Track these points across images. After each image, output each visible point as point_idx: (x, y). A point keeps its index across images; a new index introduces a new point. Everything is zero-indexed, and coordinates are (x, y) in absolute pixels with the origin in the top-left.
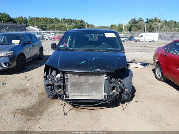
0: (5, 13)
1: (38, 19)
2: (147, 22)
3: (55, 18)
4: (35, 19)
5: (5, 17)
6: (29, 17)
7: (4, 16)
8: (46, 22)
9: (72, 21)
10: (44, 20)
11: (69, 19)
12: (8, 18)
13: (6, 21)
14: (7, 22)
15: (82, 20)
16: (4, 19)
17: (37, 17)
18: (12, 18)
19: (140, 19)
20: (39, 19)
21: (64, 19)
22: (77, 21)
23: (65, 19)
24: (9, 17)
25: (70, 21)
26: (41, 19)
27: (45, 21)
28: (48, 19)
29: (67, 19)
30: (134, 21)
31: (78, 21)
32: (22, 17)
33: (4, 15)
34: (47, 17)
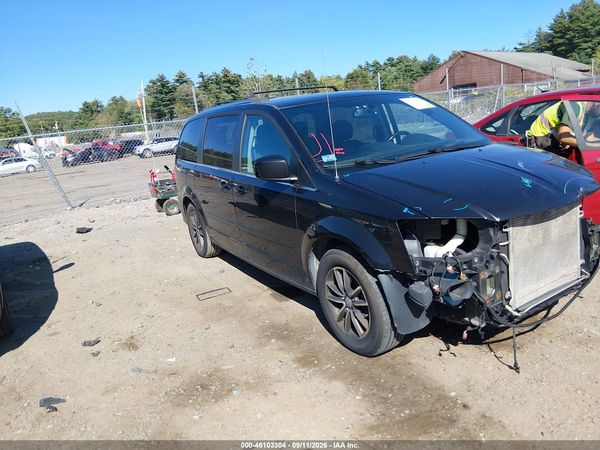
2: (205, 86)
19: (180, 77)
30: (163, 86)
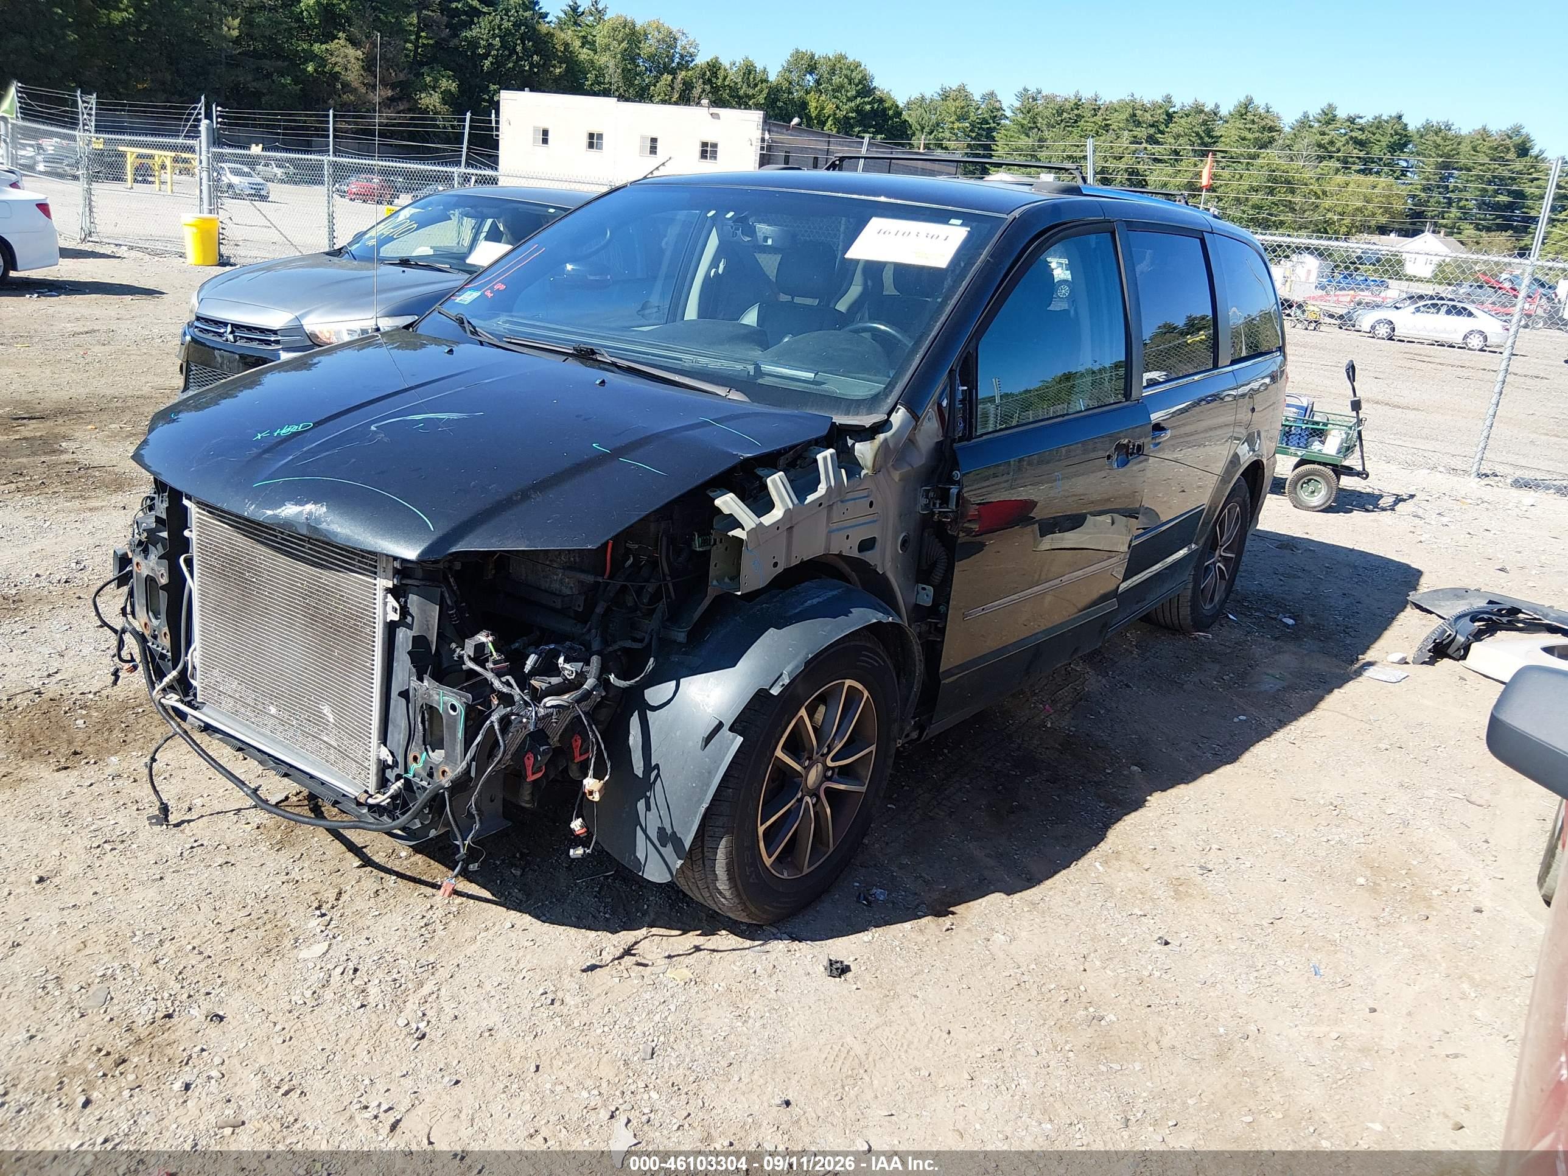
0: (841, 58)
1: (1088, 114)
3: (1244, 110)
4: (1060, 112)
5: (839, 88)
6: (1024, 95)
7: (836, 80)
8: (1152, 140)
9: (1401, 141)
10: (1138, 124)
11: (1378, 125)
12: (859, 94)
13: (837, 121)
14: (845, 127)
15: (1517, 131)
16: (829, 108)
17: (1087, 95)
18: (881, 101)
20: (1096, 111)
21: (1329, 118)
22: (1459, 140)
23: (1333, 119)
24: (865, 89)
25: (1385, 141)
26: (1112, 109)
27: (1142, 133)
28: (1170, 117)
29: (1352, 120)
31: (1465, 148)
32: (962, 93)
33: (833, 72)
34: (1168, 99)
